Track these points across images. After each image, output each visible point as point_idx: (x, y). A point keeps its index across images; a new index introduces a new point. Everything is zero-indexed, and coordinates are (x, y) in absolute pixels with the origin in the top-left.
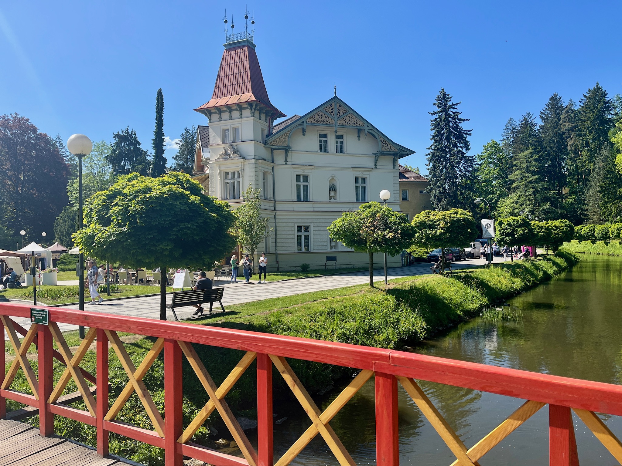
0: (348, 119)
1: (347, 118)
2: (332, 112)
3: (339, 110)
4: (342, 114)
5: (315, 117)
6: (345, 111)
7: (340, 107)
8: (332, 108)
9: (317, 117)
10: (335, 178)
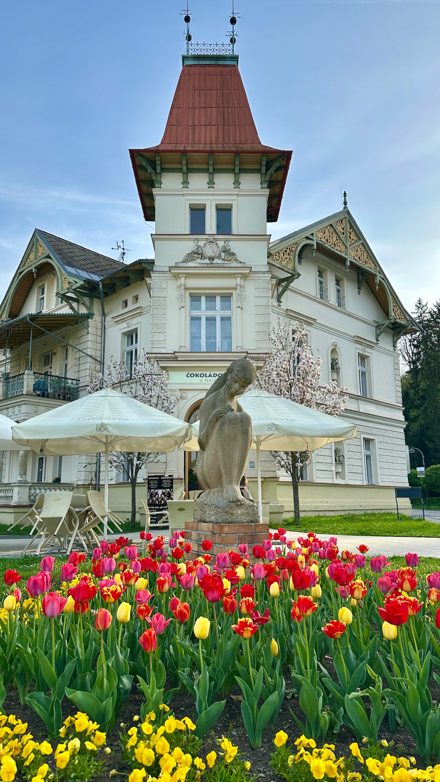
0: (359, 252)
1: (359, 250)
2: (343, 233)
3: (350, 233)
4: (353, 242)
5: (324, 232)
6: (356, 239)
7: (350, 229)
8: (343, 226)
9: (327, 231)
10: (337, 349)
